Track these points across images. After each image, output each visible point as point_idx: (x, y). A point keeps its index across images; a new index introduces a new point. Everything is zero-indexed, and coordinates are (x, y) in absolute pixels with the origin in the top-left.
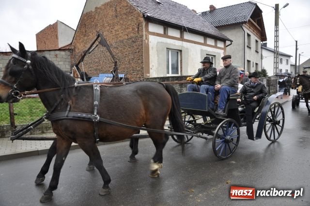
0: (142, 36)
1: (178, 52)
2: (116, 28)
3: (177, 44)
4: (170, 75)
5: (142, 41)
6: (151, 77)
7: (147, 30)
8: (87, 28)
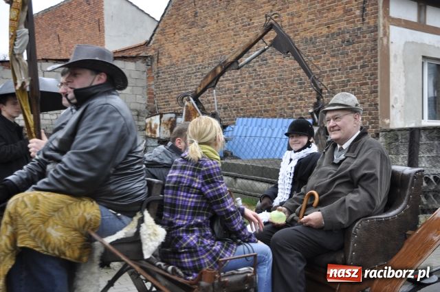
4: (427, 121)
5: (375, 40)
6: (392, 127)
7: (387, 14)
8: (201, 7)
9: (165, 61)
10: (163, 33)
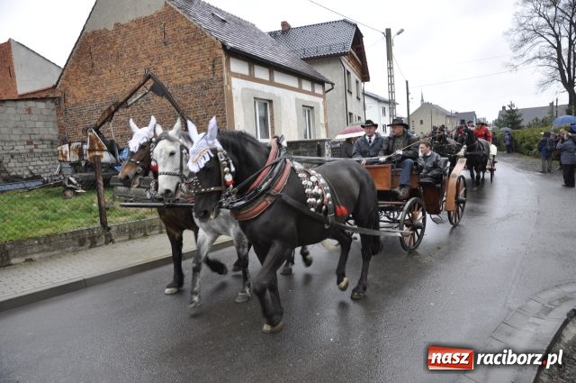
0: (222, 79)
1: (266, 104)
2: (166, 63)
3: (266, 91)
5: (222, 87)
7: (229, 69)
8: (96, 60)
9: (70, 100)
10: (67, 78)
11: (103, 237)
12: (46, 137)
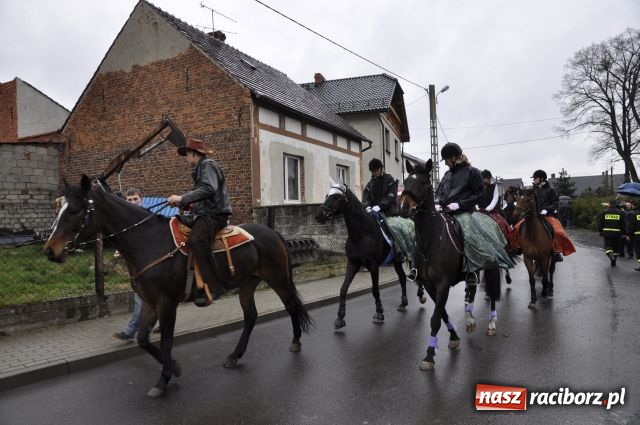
0: (249, 129)
1: (296, 161)
2: (186, 111)
3: (297, 146)
4: (288, 202)
5: (249, 139)
6: (262, 205)
7: (257, 119)
8: (109, 104)
9: (76, 148)
10: (74, 123)
11: (98, 308)
12: (44, 186)
